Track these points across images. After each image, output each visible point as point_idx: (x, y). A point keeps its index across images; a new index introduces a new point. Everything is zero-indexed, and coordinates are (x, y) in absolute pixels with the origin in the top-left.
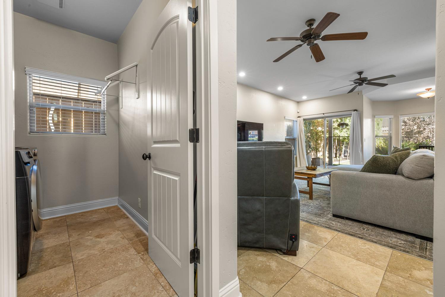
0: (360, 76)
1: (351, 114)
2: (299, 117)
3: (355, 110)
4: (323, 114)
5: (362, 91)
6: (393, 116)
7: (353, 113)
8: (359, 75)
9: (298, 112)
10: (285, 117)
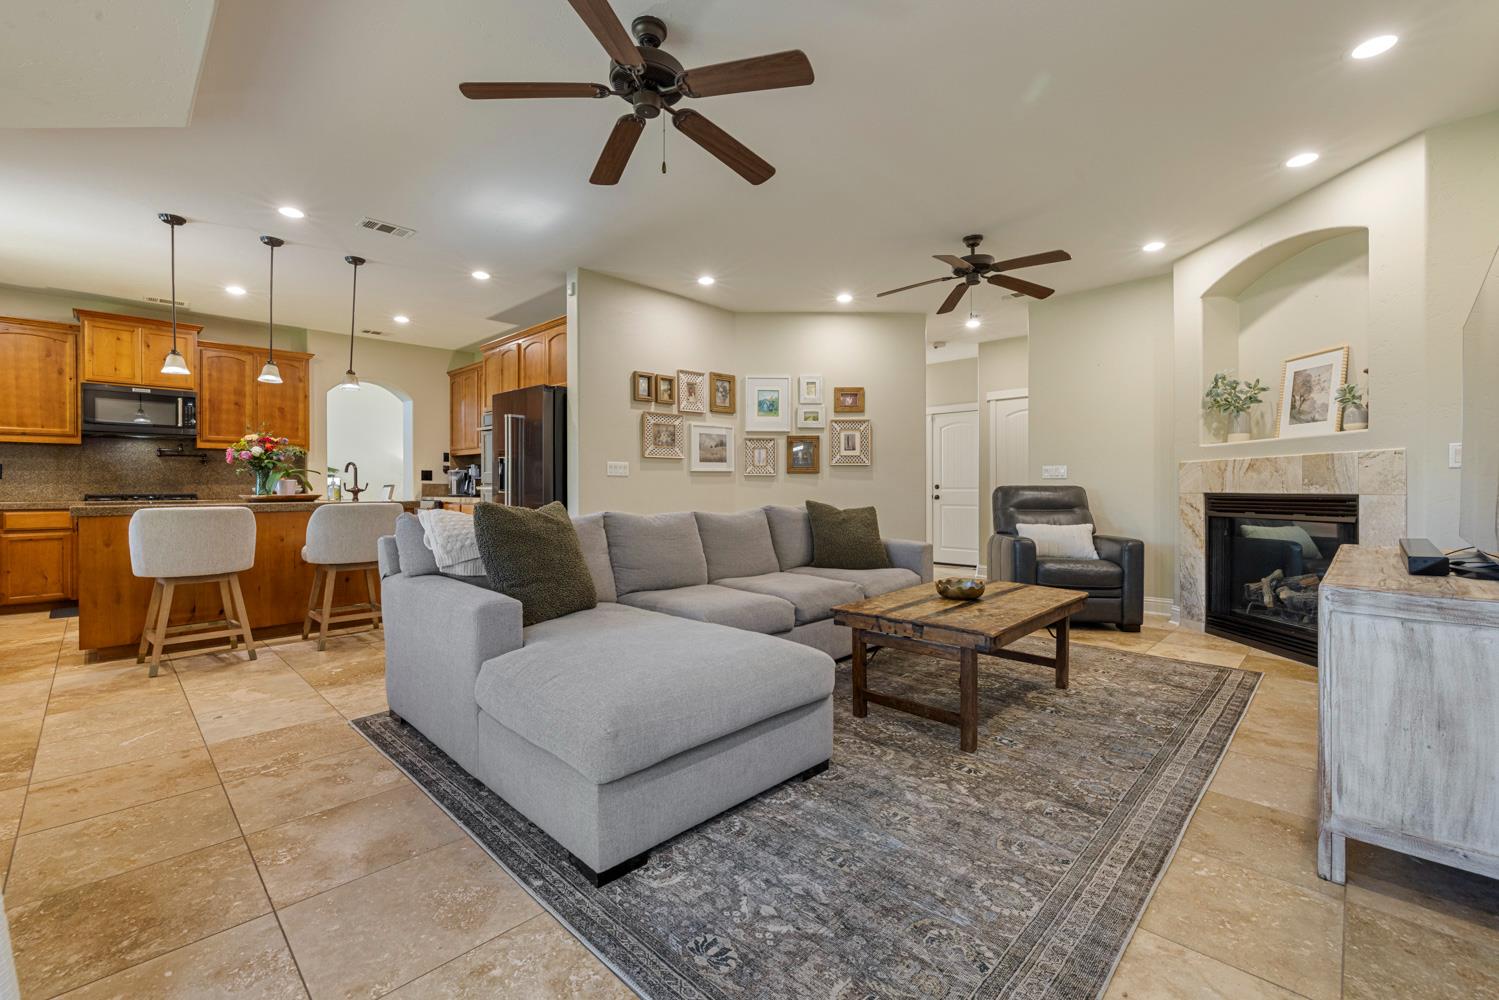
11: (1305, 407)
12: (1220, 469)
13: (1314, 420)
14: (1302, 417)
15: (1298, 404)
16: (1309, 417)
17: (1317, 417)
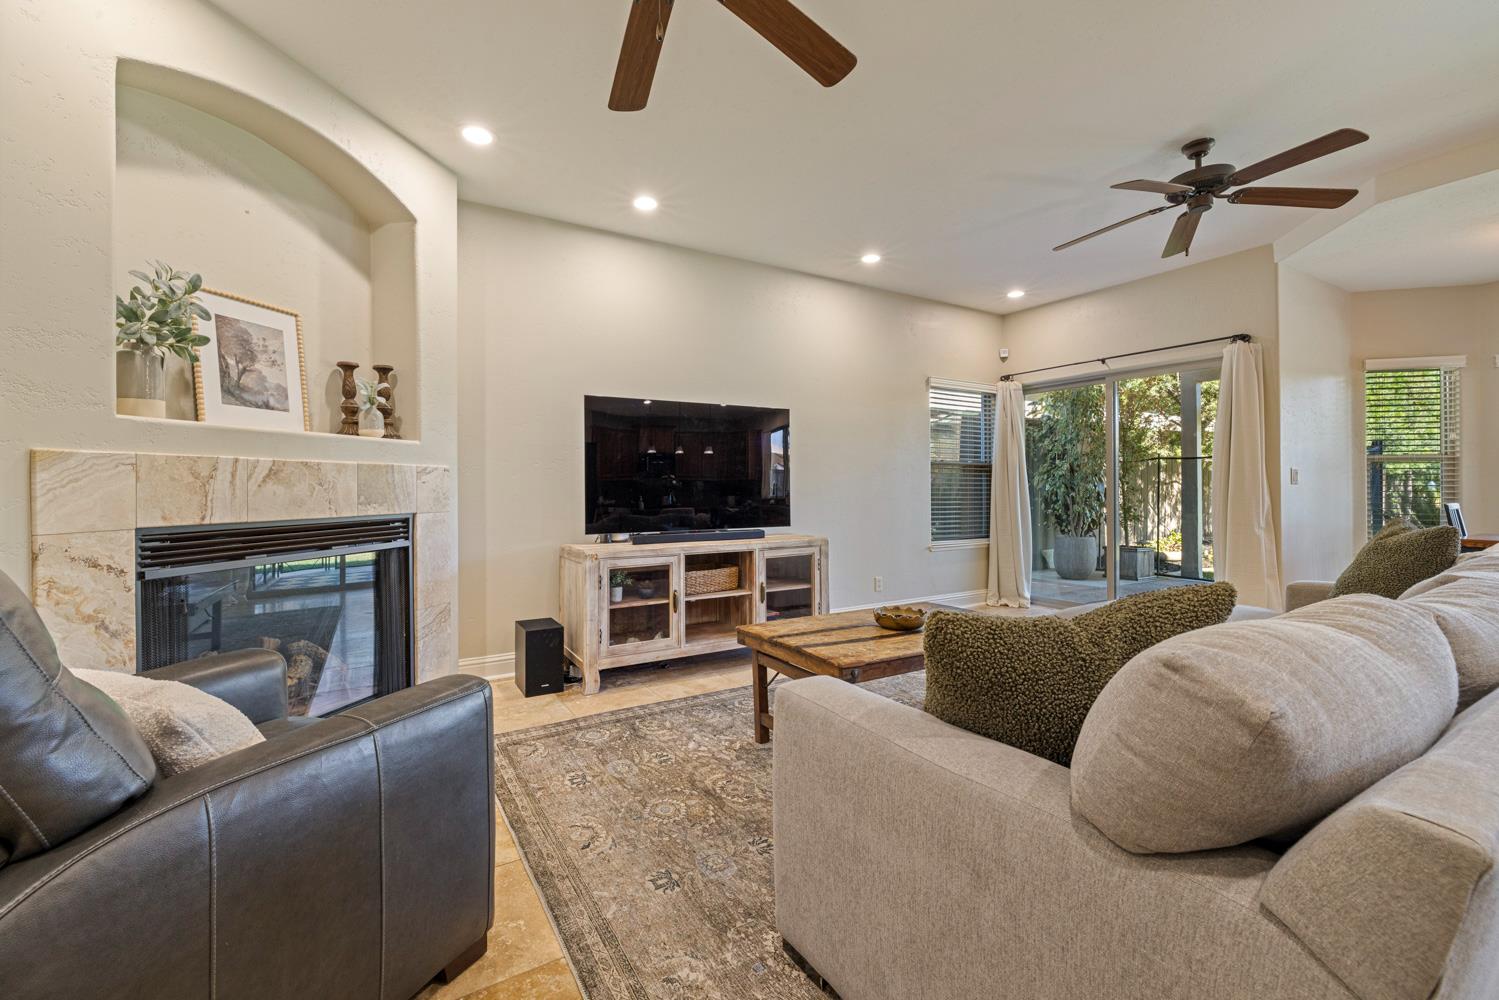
0: (1198, 163)
1: (1221, 358)
2: (1006, 378)
3: (1235, 338)
4: (1103, 361)
5: (1270, 246)
6: (1464, 357)
7: (1230, 351)
8: (1190, 157)
9: (1004, 359)
10: (928, 381)
11: (246, 380)
12: (196, 476)
13: (267, 406)
14: (246, 396)
15: (234, 374)
16: (259, 399)
17: (272, 402)
